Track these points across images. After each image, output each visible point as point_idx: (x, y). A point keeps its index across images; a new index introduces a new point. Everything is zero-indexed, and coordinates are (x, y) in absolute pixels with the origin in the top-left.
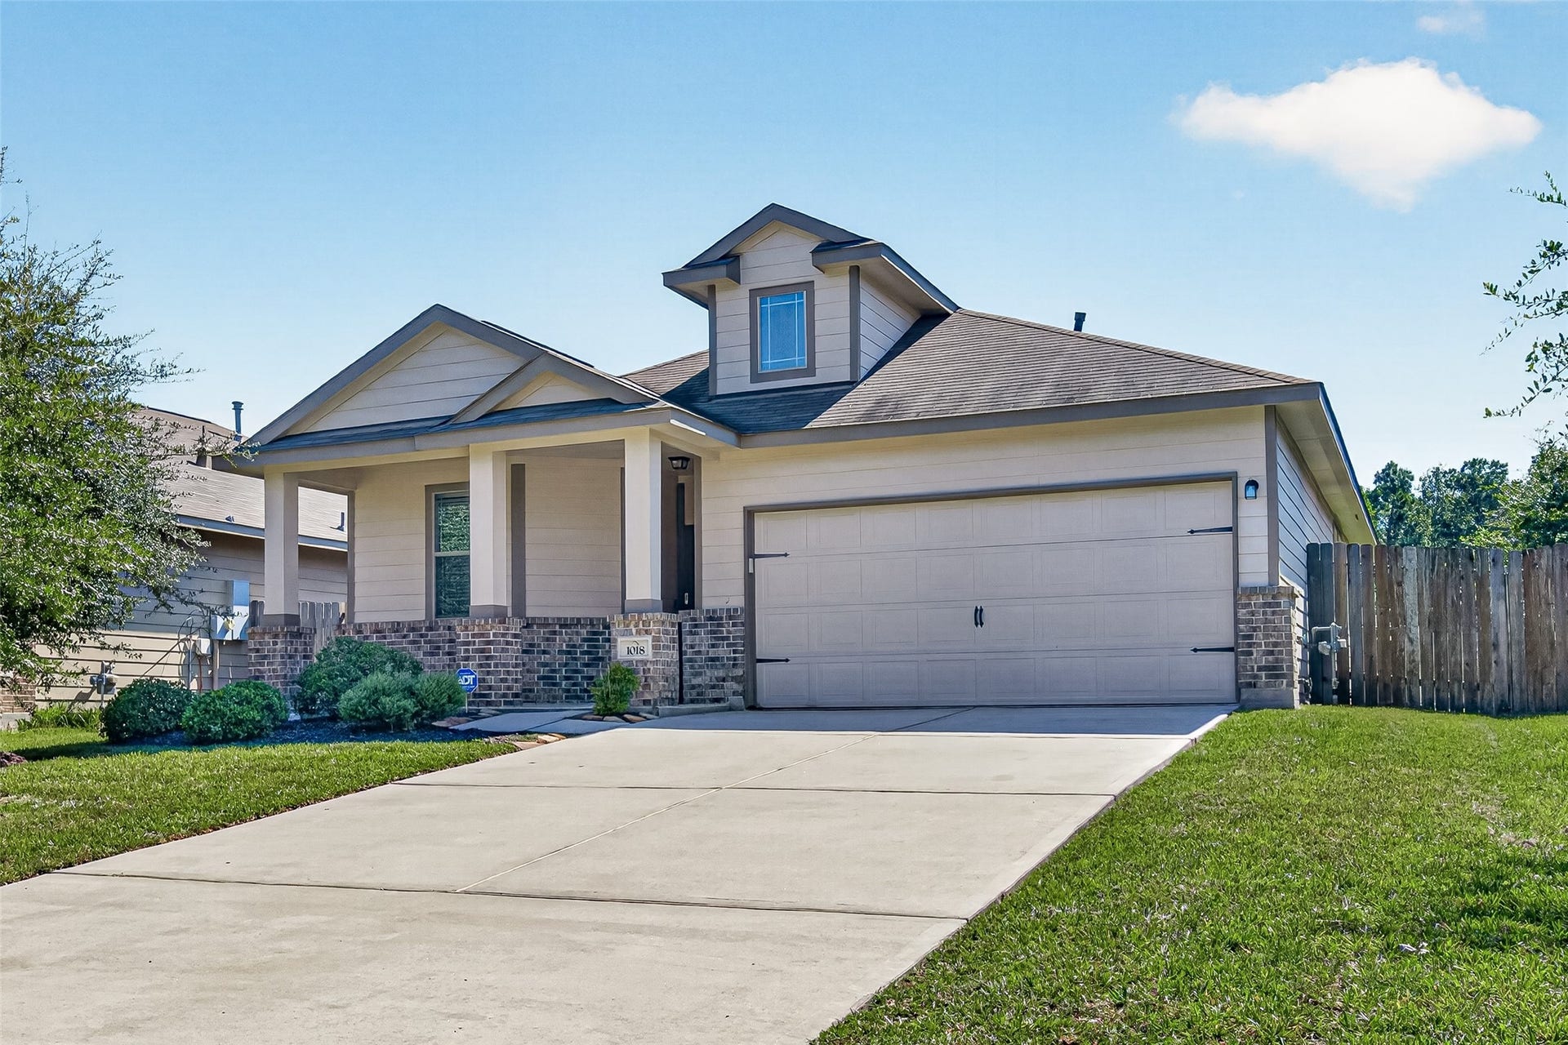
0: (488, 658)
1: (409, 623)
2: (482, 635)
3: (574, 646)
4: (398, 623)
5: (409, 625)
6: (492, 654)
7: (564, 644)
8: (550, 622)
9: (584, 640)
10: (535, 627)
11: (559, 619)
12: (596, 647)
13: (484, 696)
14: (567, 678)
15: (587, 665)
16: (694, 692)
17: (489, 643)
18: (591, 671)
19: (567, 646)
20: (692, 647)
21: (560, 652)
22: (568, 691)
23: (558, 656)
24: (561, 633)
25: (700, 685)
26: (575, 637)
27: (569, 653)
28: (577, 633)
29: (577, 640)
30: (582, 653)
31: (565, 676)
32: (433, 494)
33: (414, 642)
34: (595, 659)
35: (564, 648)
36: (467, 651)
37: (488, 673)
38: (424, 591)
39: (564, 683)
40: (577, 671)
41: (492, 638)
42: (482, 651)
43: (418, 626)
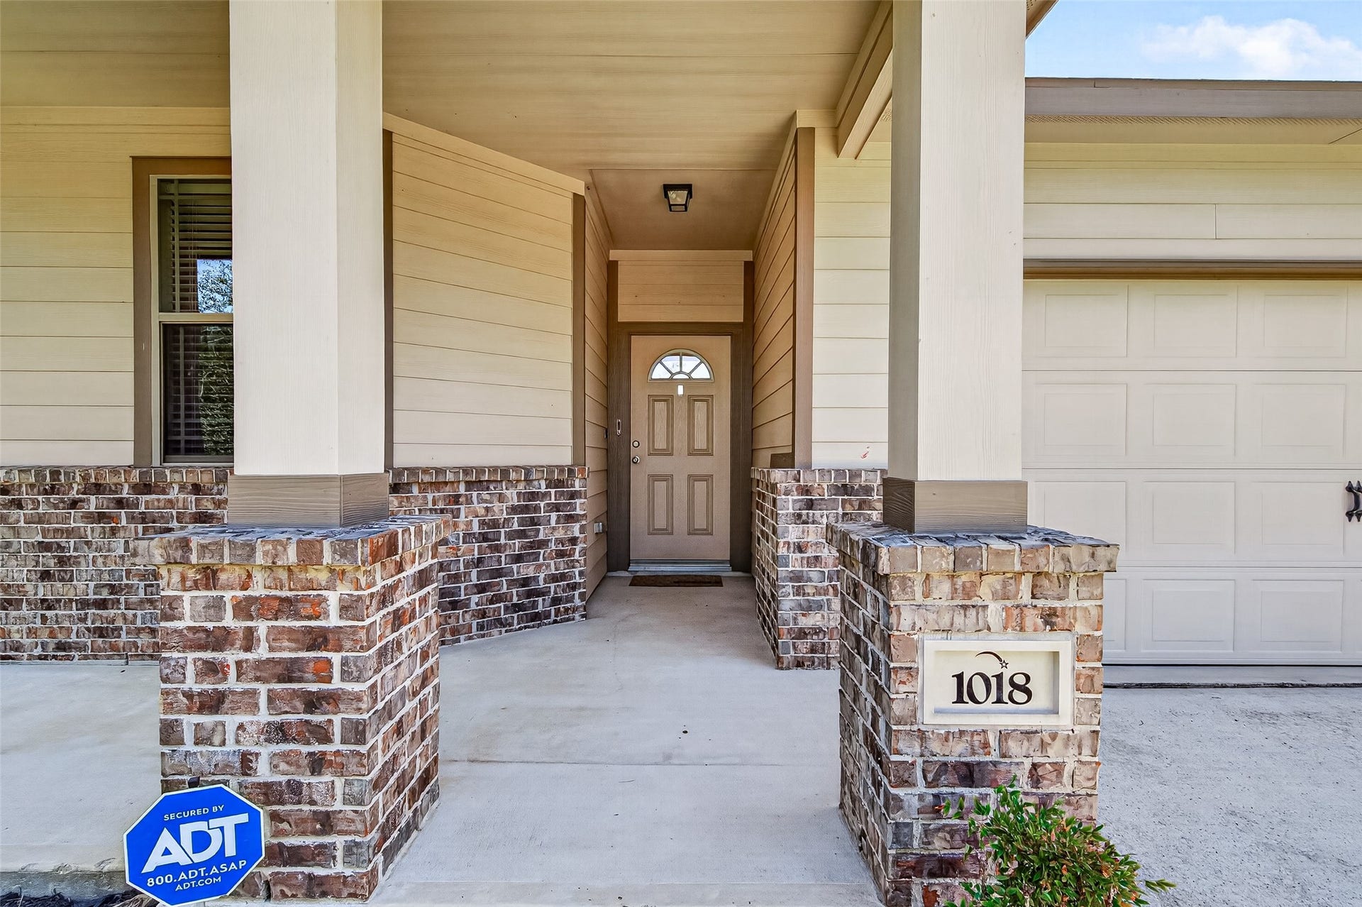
0: (313, 703)
1: (85, 472)
2: (287, 606)
3: (495, 524)
4: (55, 473)
5: (85, 478)
6: (336, 683)
7: (476, 521)
8: (450, 477)
9: (514, 510)
10: (415, 490)
11: (466, 471)
12: (533, 522)
13: (296, 856)
14: (481, 589)
15: (518, 559)
16: (804, 646)
17: (319, 639)
18: (527, 570)
19: (482, 523)
20: (800, 548)
21: (468, 537)
22: (483, 614)
23: (464, 547)
24: (469, 501)
25: (817, 631)
26: (497, 506)
27: (485, 538)
28: (501, 498)
29: (500, 511)
30: (511, 536)
31: (476, 585)
32: (153, 180)
33: (101, 517)
34: (532, 545)
35: (476, 528)
36: (212, 670)
37: (317, 764)
38: (131, 400)
39: (475, 598)
40: (499, 573)
41: (333, 620)
42: (289, 672)
43: (109, 480)
